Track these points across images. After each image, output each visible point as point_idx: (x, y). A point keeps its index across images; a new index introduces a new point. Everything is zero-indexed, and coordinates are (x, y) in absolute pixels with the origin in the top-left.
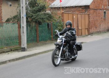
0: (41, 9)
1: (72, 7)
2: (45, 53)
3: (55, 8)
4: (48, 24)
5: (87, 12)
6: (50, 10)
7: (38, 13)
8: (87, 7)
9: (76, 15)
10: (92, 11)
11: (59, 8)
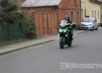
0: (13, 9)
1: (42, 7)
2: (17, 51)
3: (26, 8)
4: (20, 23)
5: (56, 12)
6: (21, 10)
7: (10, 12)
8: (55, 7)
9: (46, 14)
10: (60, 11)
11: (29, 8)
